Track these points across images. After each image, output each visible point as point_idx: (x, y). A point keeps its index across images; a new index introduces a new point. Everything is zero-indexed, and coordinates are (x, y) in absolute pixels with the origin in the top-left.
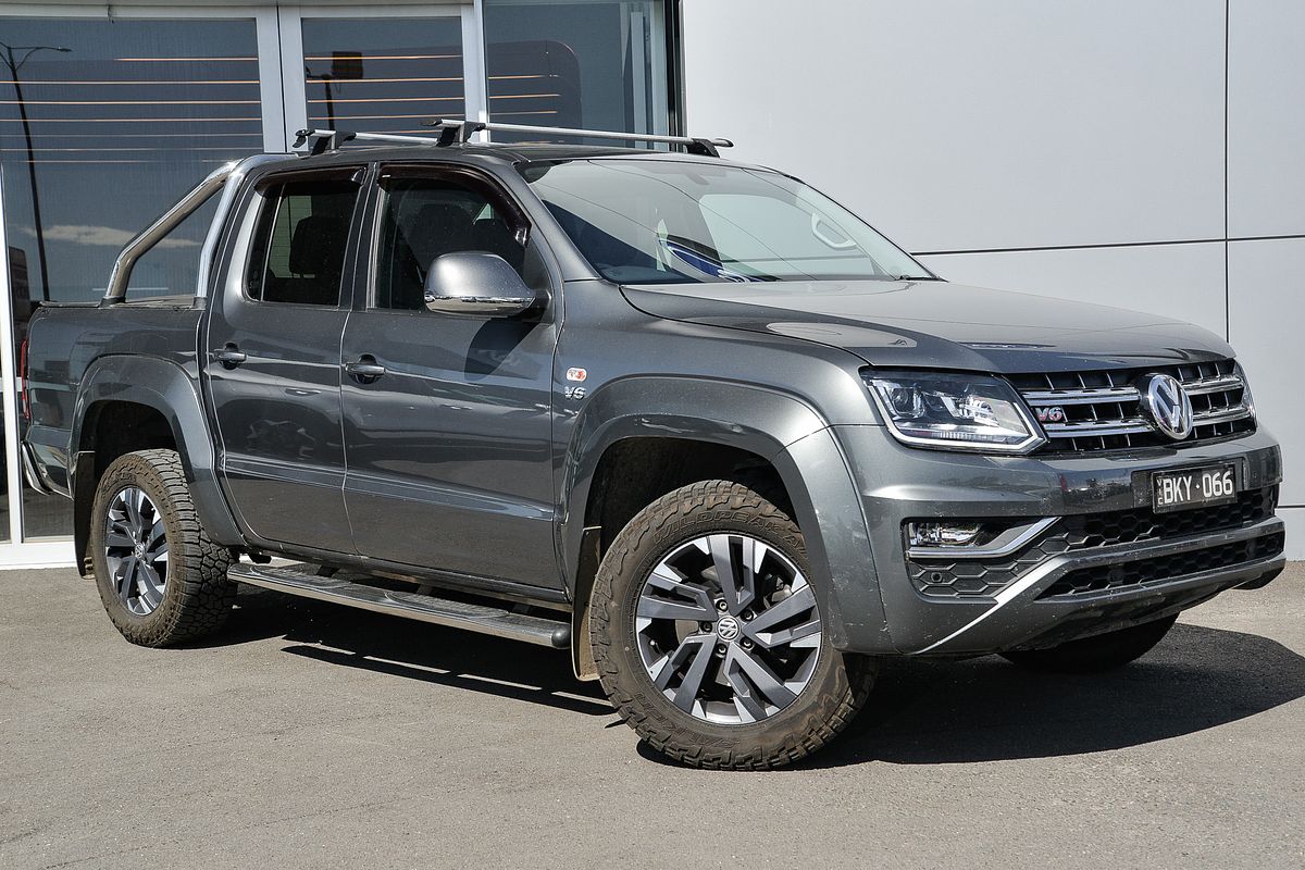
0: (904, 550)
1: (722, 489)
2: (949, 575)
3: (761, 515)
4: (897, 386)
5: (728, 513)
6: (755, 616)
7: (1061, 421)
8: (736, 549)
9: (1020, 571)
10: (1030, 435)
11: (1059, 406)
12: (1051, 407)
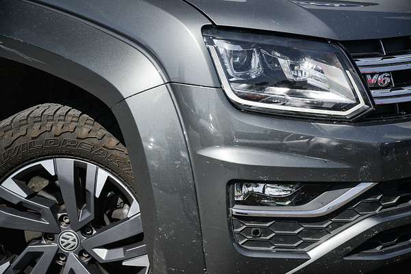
0: (228, 206)
1: (70, 119)
2: (267, 231)
3: (104, 147)
4: (238, 48)
5: (73, 142)
6: (95, 232)
7: (388, 86)
8: (80, 172)
9: (332, 229)
10: (358, 102)
11: (388, 72)
12: (380, 73)
